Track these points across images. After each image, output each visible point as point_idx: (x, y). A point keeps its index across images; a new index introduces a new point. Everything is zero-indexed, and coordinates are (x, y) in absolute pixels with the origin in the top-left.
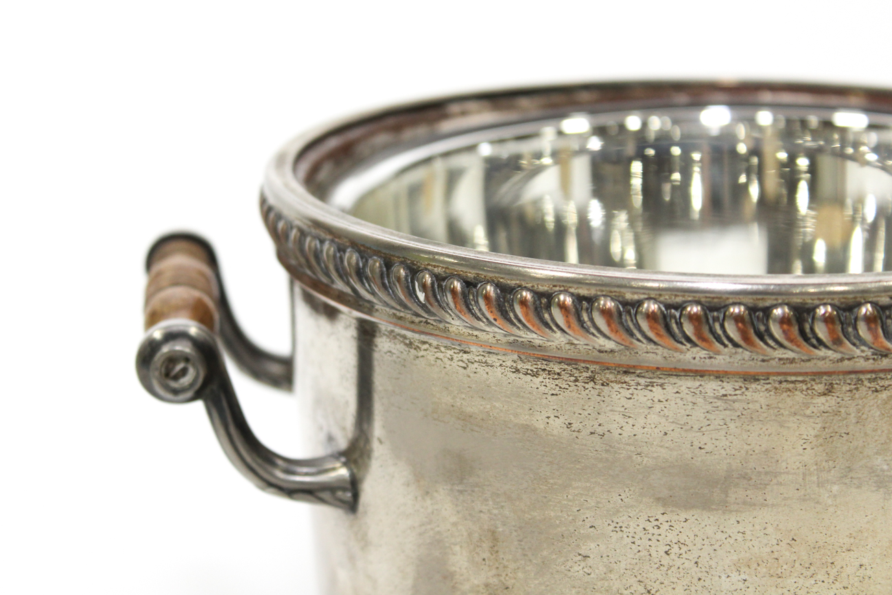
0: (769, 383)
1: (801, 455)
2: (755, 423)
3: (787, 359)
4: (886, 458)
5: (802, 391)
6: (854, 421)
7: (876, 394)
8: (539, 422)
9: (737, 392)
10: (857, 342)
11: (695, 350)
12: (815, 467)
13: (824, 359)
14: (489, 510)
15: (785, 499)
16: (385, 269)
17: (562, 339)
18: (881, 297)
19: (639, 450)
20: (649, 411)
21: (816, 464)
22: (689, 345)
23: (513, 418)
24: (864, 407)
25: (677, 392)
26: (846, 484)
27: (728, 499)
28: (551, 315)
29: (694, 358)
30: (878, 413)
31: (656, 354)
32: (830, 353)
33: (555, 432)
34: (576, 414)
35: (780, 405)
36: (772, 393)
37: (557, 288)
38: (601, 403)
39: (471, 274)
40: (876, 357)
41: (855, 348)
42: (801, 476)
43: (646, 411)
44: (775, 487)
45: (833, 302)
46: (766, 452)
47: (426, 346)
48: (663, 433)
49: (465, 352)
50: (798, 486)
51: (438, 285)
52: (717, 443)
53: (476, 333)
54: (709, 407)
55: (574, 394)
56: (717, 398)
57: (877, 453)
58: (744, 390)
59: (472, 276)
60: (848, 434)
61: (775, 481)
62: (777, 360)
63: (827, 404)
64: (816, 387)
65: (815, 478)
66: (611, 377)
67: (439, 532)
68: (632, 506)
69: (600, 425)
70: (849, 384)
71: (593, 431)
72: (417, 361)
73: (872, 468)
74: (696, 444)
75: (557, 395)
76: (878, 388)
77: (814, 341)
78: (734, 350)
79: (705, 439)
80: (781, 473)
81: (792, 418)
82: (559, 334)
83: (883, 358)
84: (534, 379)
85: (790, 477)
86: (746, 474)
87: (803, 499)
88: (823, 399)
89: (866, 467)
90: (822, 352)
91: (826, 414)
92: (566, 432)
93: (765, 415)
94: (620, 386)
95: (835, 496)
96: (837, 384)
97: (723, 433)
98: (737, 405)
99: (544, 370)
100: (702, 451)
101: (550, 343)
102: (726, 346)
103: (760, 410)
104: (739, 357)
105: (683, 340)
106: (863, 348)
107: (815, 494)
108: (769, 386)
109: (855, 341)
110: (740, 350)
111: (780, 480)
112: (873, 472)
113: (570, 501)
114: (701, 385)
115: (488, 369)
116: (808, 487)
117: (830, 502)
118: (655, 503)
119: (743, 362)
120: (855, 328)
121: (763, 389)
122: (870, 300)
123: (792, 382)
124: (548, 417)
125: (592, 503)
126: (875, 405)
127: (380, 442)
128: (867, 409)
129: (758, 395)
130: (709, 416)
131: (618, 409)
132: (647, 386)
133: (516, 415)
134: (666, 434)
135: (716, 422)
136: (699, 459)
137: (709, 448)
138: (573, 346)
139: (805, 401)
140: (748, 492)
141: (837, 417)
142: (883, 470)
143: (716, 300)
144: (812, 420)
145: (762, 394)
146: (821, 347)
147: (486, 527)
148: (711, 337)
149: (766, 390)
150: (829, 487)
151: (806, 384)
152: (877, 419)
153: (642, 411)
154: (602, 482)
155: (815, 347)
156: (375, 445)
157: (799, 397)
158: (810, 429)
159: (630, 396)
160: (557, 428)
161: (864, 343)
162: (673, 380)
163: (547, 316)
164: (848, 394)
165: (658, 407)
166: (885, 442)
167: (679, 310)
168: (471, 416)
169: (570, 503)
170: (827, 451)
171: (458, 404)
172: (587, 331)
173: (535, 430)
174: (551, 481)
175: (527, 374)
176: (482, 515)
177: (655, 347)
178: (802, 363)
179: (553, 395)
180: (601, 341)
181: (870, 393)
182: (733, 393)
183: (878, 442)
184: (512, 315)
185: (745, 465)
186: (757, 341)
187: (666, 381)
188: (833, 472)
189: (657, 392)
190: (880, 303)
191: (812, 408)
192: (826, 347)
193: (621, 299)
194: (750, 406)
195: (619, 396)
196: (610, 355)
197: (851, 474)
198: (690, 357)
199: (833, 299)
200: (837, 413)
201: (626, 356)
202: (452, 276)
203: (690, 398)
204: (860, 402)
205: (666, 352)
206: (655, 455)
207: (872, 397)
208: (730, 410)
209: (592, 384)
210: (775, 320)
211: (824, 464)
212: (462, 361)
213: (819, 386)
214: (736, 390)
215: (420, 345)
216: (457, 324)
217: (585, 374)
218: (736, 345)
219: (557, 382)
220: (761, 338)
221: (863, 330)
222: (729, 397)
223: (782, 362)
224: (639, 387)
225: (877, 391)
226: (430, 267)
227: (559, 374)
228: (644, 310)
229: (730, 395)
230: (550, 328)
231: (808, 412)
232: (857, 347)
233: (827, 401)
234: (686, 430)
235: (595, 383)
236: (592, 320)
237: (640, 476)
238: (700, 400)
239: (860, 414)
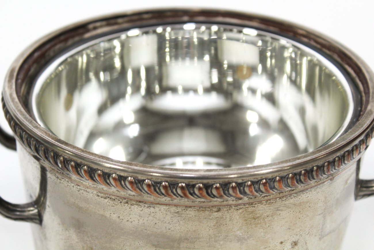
0: (195, 208)
1: (208, 232)
2: (190, 221)
3: (202, 201)
4: (241, 231)
5: (208, 211)
6: (229, 220)
7: (237, 211)
8: (107, 214)
9: (183, 211)
10: (229, 196)
11: (166, 198)
12: (214, 236)
13: (216, 201)
14: (90, 241)
15: (202, 246)
16: (46, 151)
17: (115, 189)
18: (238, 180)
19: (146, 228)
20: (149, 215)
21: (214, 235)
22: (163, 196)
23: (97, 212)
24: (232, 215)
25: (160, 210)
26: (226, 241)
27: (180, 246)
28: (110, 181)
29: (166, 200)
30: (238, 217)
31: (151, 198)
32: (219, 199)
33: (114, 219)
34: (121, 214)
35: (200, 215)
36: (197, 211)
37: (112, 172)
38: (131, 211)
39: (79, 161)
40: (237, 200)
41: (228, 198)
42: (208, 239)
43: (148, 216)
44: (198, 243)
45: (220, 182)
46: (195, 231)
47: (64, 180)
48: (154, 223)
49: (78, 186)
50: (207, 242)
51: (66, 162)
52: (176, 228)
53: (81, 181)
54: (172, 216)
55: (120, 207)
56: (175, 213)
57: (238, 230)
58: (186, 210)
59: (79, 162)
60: (226, 224)
61: (198, 241)
62: (198, 202)
63: (218, 215)
64: (214, 209)
65: (214, 239)
66: (134, 203)
67: (72, 244)
68: (143, 247)
69: (130, 218)
70: (227, 208)
71: (128, 220)
72: (61, 184)
73: (236, 235)
74: (168, 228)
75: (114, 206)
76: (238, 209)
77: (212, 196)
78: (181, 198)
79: (171, 226)
80: (200, 238)
81: (204, 220)
82: (113, 188)
83: (240, 200)
84: (105, 200)
85: (204, 239)
86: (187, 238)
87: (209, 246)
88: (216, 213)
89: (233, 235)
90: (216, 199)
91: (218, 218)
92: (118, 220)
93: (194, 219)
94: (138, 206)
95: (221, 245)
96: (222, 208)
97: (178, 224)
98: (183, 215)
99: (108, 197)
100: (170, 230)
101: (110, 190)
102: (178, 197)
103: (192, 217)
104: (183, 200)
105: (161, 194)
106: (231, 197)
107: (214, 244)
108: (195, 209)
109: (228, 195)
110: (183, 198)
111: (200, 240)
112: (236, 236)
113: (120, 242)
114: (169, 208)
115: (87, 193)
116: (211, 242)
117: (219, 247)
118: (152, 246)
119: (185, 202)
120: (228, 191)
121: (193, 210)
122: (234, 181)
123: (204, 208)
124: (111, 213)
125: (128, 244)
126: (237, 214)
127: (49, 207)
128: (234, 216)
129: (191, 213)
130: (172, 219)
131: (138, 214)
132: (148, 207)
133: (98, 211)
134: (156, 224)
135: (175, 221)
136: (169, 233)
137: (172, 229)
138: (119, 192)
139: (209, 214)
140: (188, 244)
141: (222, 219)
142: (240, 236)
143: (174, 181)
144: (212, 220)
145: (192, 212)
146: (215, 198)
147: (89, 246)
148: (172, 194)
149: (194, 210)
150: (219, 242)
151: (210, 208)
152: (238, 219)
153: (146, 215)
154: (132, 238)
155: (212, 198)
156: (47, 207)
157: (207, 213)
158: (212, 223)
159: (141, 210)
160: (114, 218)
161: (231, 196)
162: (158, 206)
163: (108, 181)
164: (226, 211)
165: (153, 214)
166: (241, 226)
167: (160, 184)
168: (81, 208)
169: (120, 243)
170: (218, 230)
171: (77, 203)
172: (124, 188)
173: (106, 217)
174: (113, 235)
175: (102, 197)
176: (87, 242)
177: (150, 196)
178: (208, 203)
179: (112, 206)
180: (130, 192)
181: (235, 210)
182: (182, 211)
183: (238, 226)
184: (95, 178)
185: (186, 235)
186: (190, 196)
187: (156, 206)
188: (220, 237)
189: (152, 209)
190: (238, 182)
191: (212, 216)
192: (217, 197)
193: (137, 178)
194: (188, 216)
195: (137, 209)
196: (133, 197)
197: (227, 238)
198: (164, 200)
199: (220, 181)
200: (222, 218)
201: (139, 197)
202: (71, 160)
203: (165, 212)
204: (231, 214)
205: (155, 198)
206: (152, 230)
207: (236, 212)
208: (180, 217)
209: (127, 204)
210: (197, 188)
211: (217, 235)
212: (77, 188)
213: (215, 209)
214: (182, 210)
215: (61, 179)
216: (74, 177)
217: (124, 201)
218: (181, 197)
219: (114, 202)
220: (191, 194)
221: (231, 191)
222: (180, 213)
223: (200, 202)
224: (145, 207)
225: (237, 210)
226: (63, 155)
227: (114, 199)
228: (146, 183)
229: (180, 212)
230: (110, 185)
231: (211, 218)
232: (229, 197)
233: (218, 214)
234: (164, 223)
235: (128, 204)
236: (125, 184)
237: (146, 237)
238: (169, 213)
239: (231, 218)
